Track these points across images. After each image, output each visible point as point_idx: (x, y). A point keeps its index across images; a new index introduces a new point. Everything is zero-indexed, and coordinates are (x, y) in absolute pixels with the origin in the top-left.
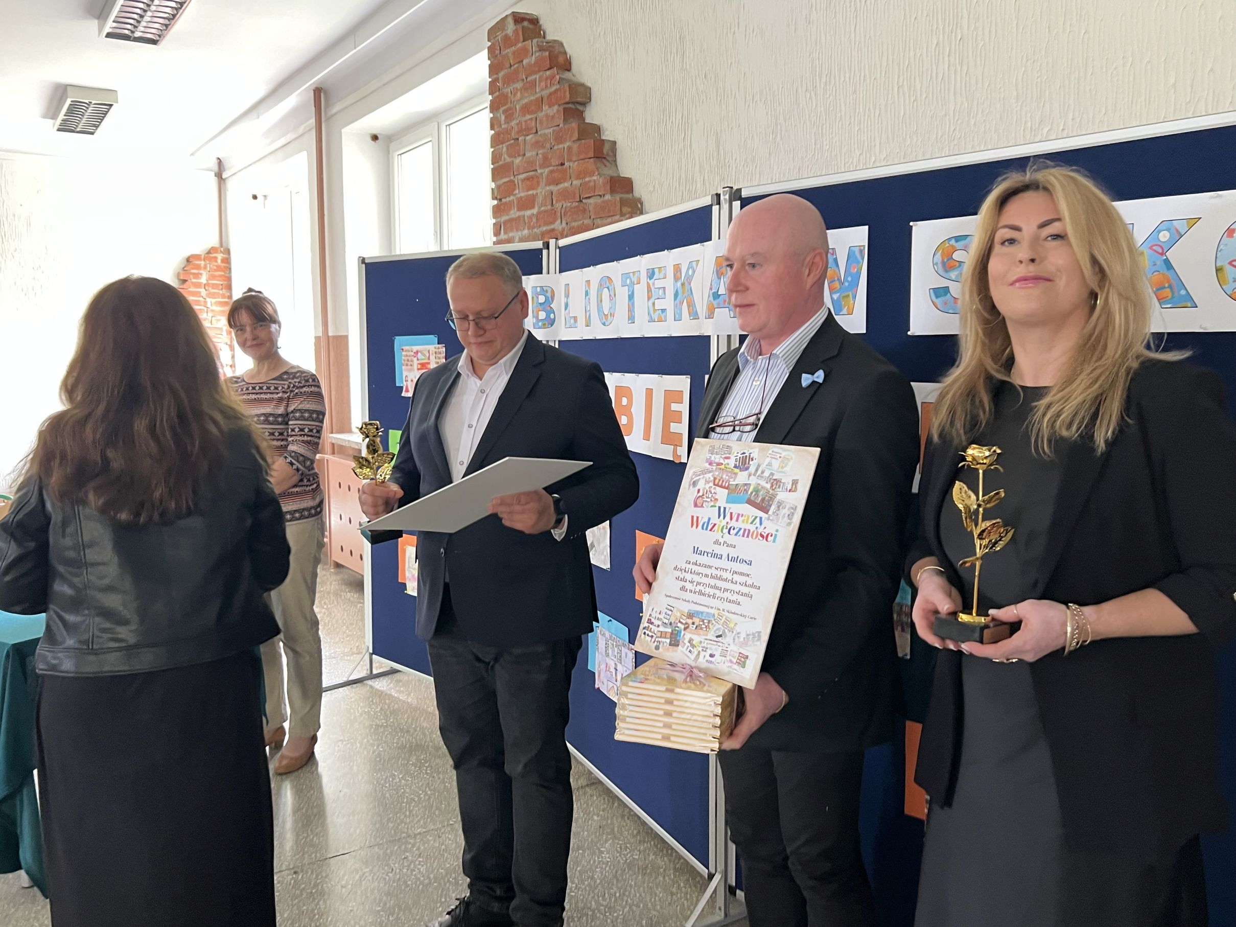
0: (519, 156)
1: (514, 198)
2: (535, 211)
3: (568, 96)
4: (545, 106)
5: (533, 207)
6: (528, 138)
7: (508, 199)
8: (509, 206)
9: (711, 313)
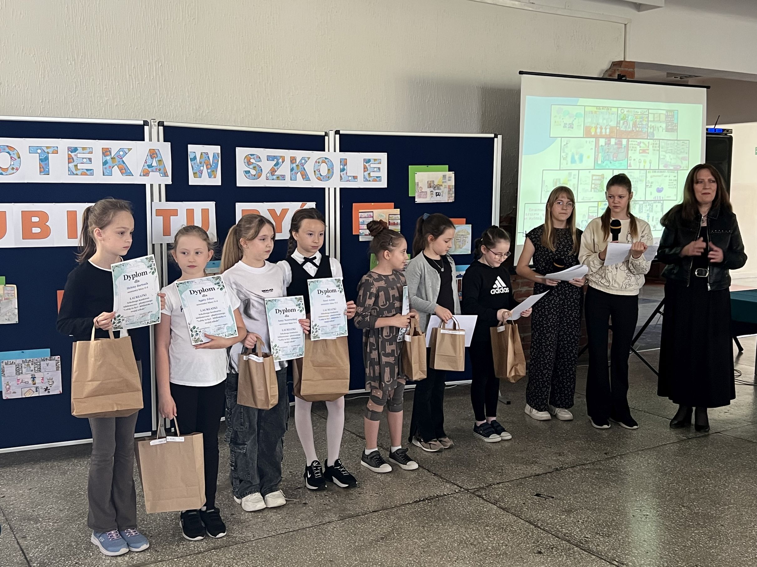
9: (146, 174)
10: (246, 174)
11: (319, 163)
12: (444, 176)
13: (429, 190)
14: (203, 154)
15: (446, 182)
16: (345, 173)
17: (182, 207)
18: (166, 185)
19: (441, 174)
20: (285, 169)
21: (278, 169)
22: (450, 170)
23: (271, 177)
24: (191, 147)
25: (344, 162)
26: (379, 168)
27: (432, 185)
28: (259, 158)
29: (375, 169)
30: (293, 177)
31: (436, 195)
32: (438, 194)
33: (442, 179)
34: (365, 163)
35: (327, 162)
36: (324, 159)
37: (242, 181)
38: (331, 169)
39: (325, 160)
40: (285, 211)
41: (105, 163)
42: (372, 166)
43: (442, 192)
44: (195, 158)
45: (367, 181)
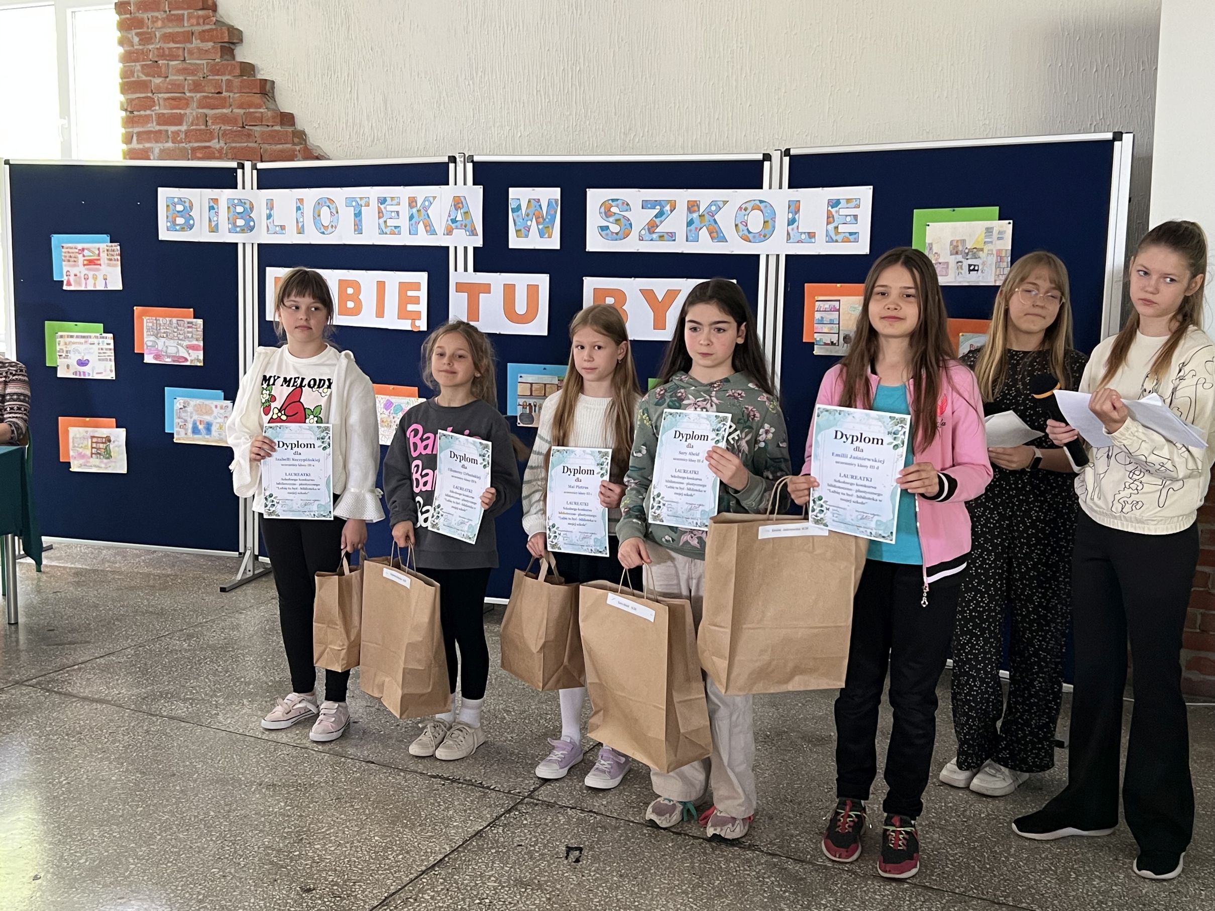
0: (159, 76)
1: (153, 113)
2: (184, 128)
3: (227, 38)
4: (196, 39)
5: (180, 124)
6: (172, 63)
7: (142, 113)
8: (147, 119)
9: (449, 232)
10: (602, 231)
11: (746, 209)
12: (989, 230)
13: (952, 260)
14: (532, 201)
15: (991, 242)
16: (796, 228)
17: (497, 280)
18: (475, 248)
19: (980, 226)
20: (676, 222)
21: (661, 222)
22: (1001, 218)
23: (647, 236)
24: (513, 192)
25: (794, 207)
26: (856, 217)
27: (960, 248)
28: (628, 204)
29: (848, 219)
30: (692, 236)
31: (970, 271)
32: (972, 269)
33: (983, 235)
34: (830, 208)
35: (762, 208)
36: (758, 203)
37: (595, 243)
38: (770, 221)
39: (760, 205)
40: (672, 295)
41: (411, 218)
42: (842, 212)
43: (984, 263)
44: (519, 208)
45: (833, 241)
